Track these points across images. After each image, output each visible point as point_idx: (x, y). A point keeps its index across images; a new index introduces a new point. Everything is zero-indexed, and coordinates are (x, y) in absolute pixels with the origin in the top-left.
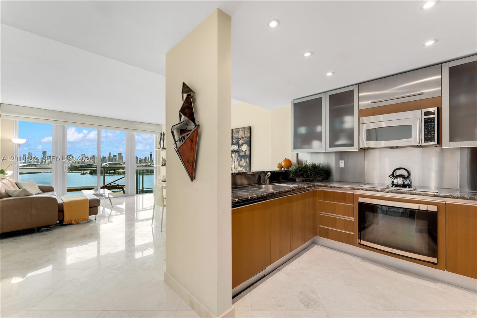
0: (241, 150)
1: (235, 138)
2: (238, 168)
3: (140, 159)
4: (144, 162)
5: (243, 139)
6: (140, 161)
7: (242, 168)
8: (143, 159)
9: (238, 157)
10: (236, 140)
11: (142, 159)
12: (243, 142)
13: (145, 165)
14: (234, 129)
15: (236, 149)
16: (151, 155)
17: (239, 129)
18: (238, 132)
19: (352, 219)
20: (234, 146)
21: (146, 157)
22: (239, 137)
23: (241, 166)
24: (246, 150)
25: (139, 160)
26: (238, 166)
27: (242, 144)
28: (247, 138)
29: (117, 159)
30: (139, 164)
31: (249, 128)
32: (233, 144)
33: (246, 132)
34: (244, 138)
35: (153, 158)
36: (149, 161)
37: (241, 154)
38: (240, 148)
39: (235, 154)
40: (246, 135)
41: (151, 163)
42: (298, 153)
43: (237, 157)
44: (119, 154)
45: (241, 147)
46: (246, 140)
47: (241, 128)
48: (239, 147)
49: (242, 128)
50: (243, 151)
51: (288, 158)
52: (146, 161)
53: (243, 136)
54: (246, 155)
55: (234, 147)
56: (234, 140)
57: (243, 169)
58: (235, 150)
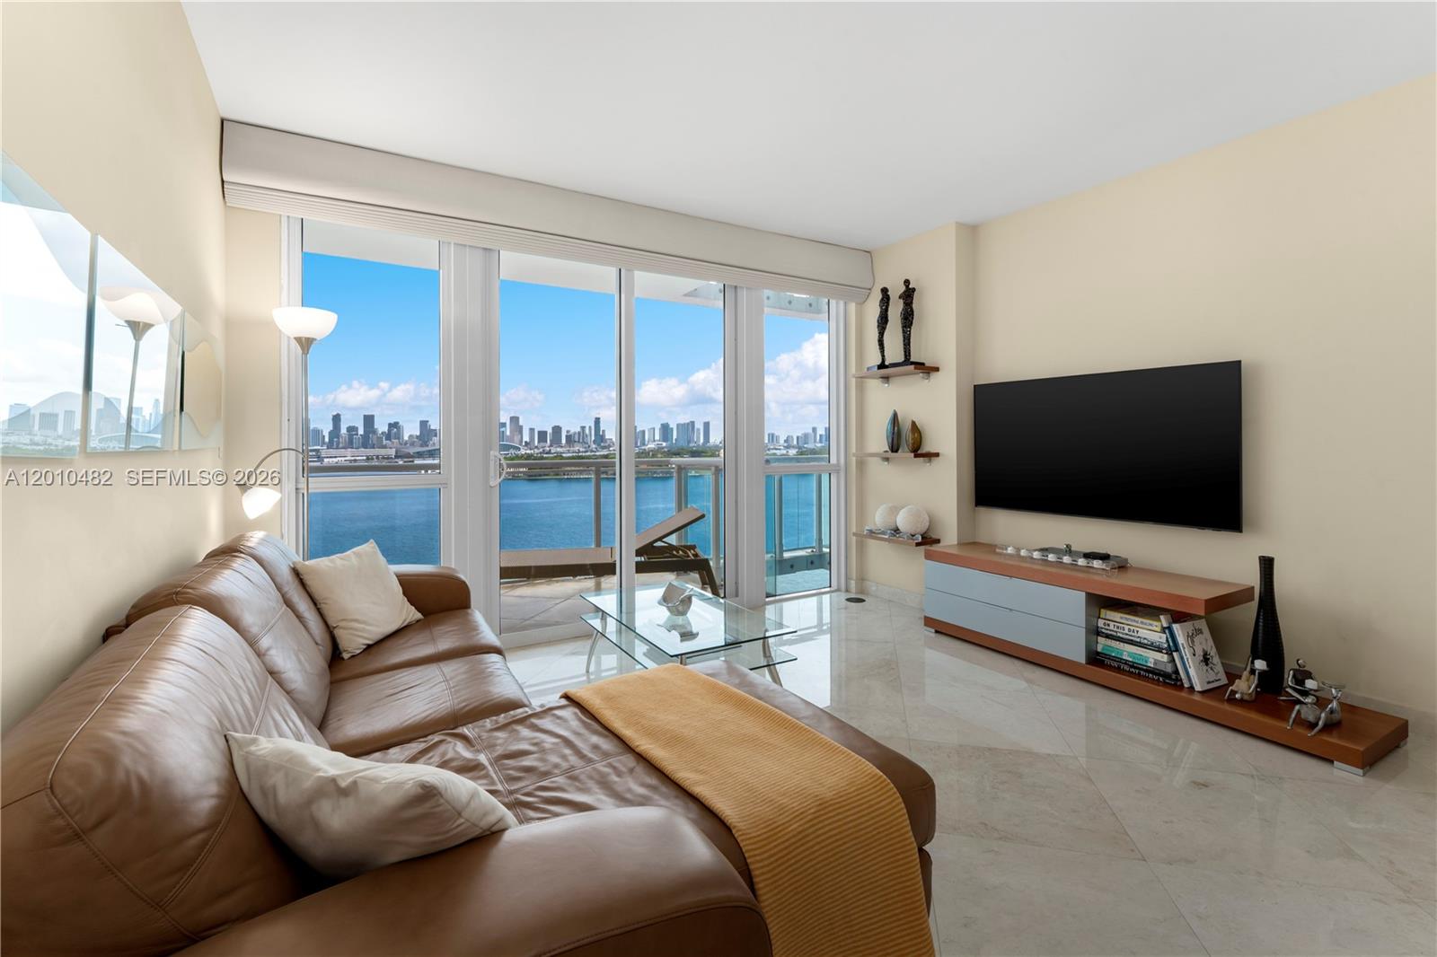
3: (568, 432)
4: (579, 442)
6: (569, 438)
8: (575, 433)
11: (572, 431)
13: (581, 450)
16: (597, 421)
21: (583, 428)
25: (567, 436)
29: (508, 433)
30: (565, 447)
35: (604, 431)
36: (593, 438)
41: (599, 445)
44: (512, 418)
52: (583, 437)
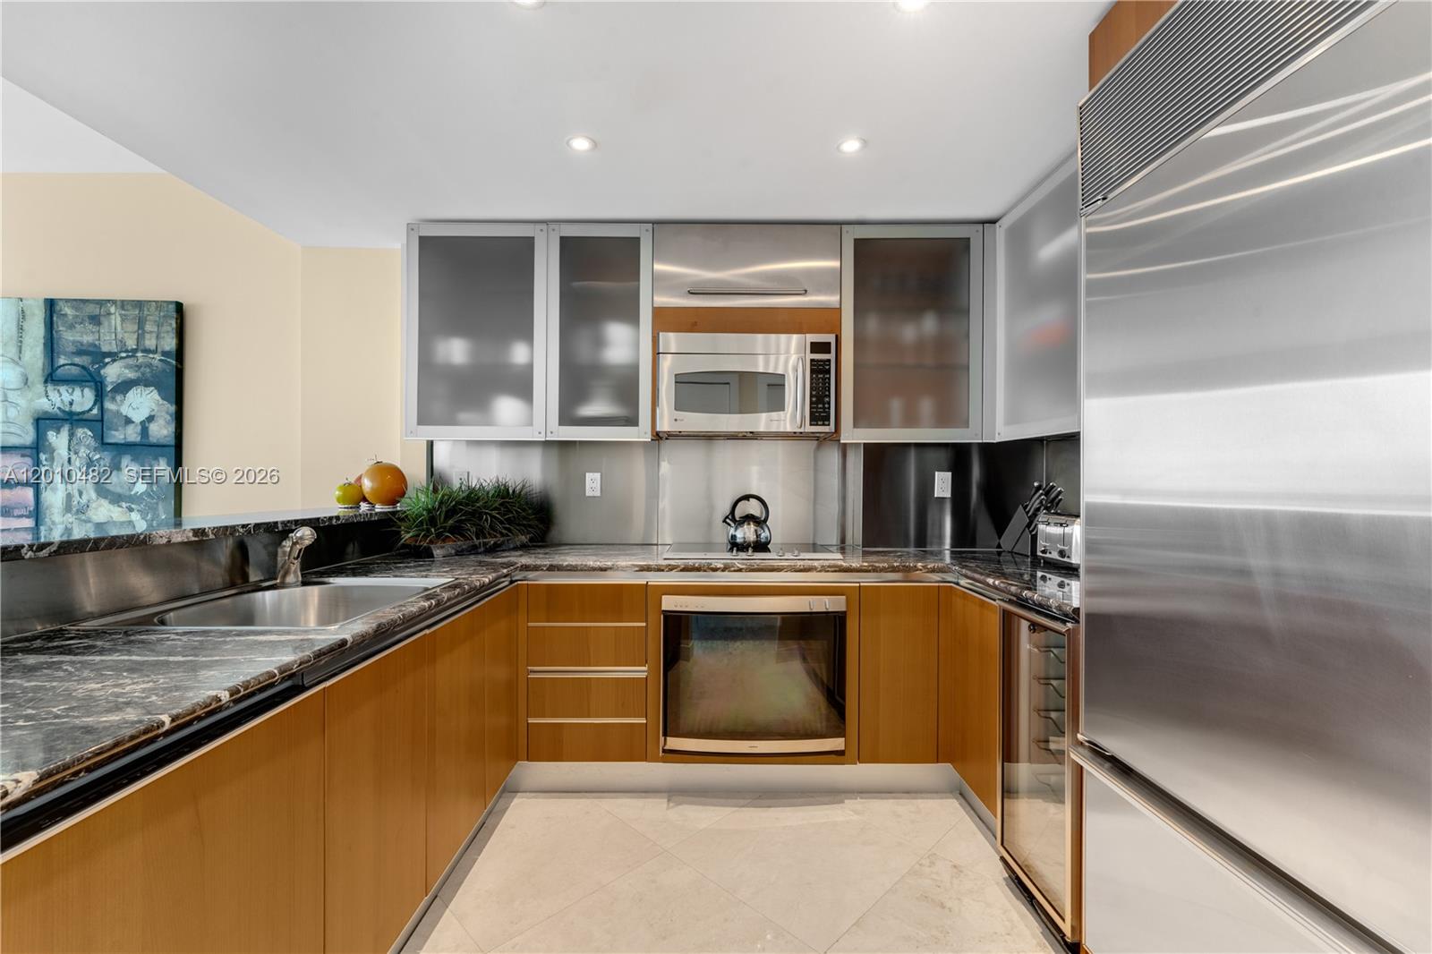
0: (118, 413)
1: (71, 348)
2: (93, 505)
5: (130, 361)
7: (124, 505)
9: (95, 449)
10: (77, 360)
12: (131, 375)
14: (67, 301)
15: (77, 408)
17: (101, 303)
18: (95, 320)
19: (639, 672)
20: (63, 389)
22: (105, 349)
23: (116, 499)
24: (151, 419)
26: (93, 495)
27: (124, 387)
28: (158, 357)
31: (172, 307)
32: (52, 377)
33: (148, 327)
34: (139, 354)
37: (117, 436)
38: (109, 405)
39: (72, 435)
40: (150, 342)
42: (432, 442)
43: (83, 452)
45: (119, 398)
46: (150, 366)
47: (114, 302)
48: (100, 397)
49: (123, 304)
50: (128, 421)
51: (390, 462)
53: (131, 344)
54: (153, 440)
55: (66, 397)
56: (62, 361)
57: (131, 510)
58: (71, 414)
